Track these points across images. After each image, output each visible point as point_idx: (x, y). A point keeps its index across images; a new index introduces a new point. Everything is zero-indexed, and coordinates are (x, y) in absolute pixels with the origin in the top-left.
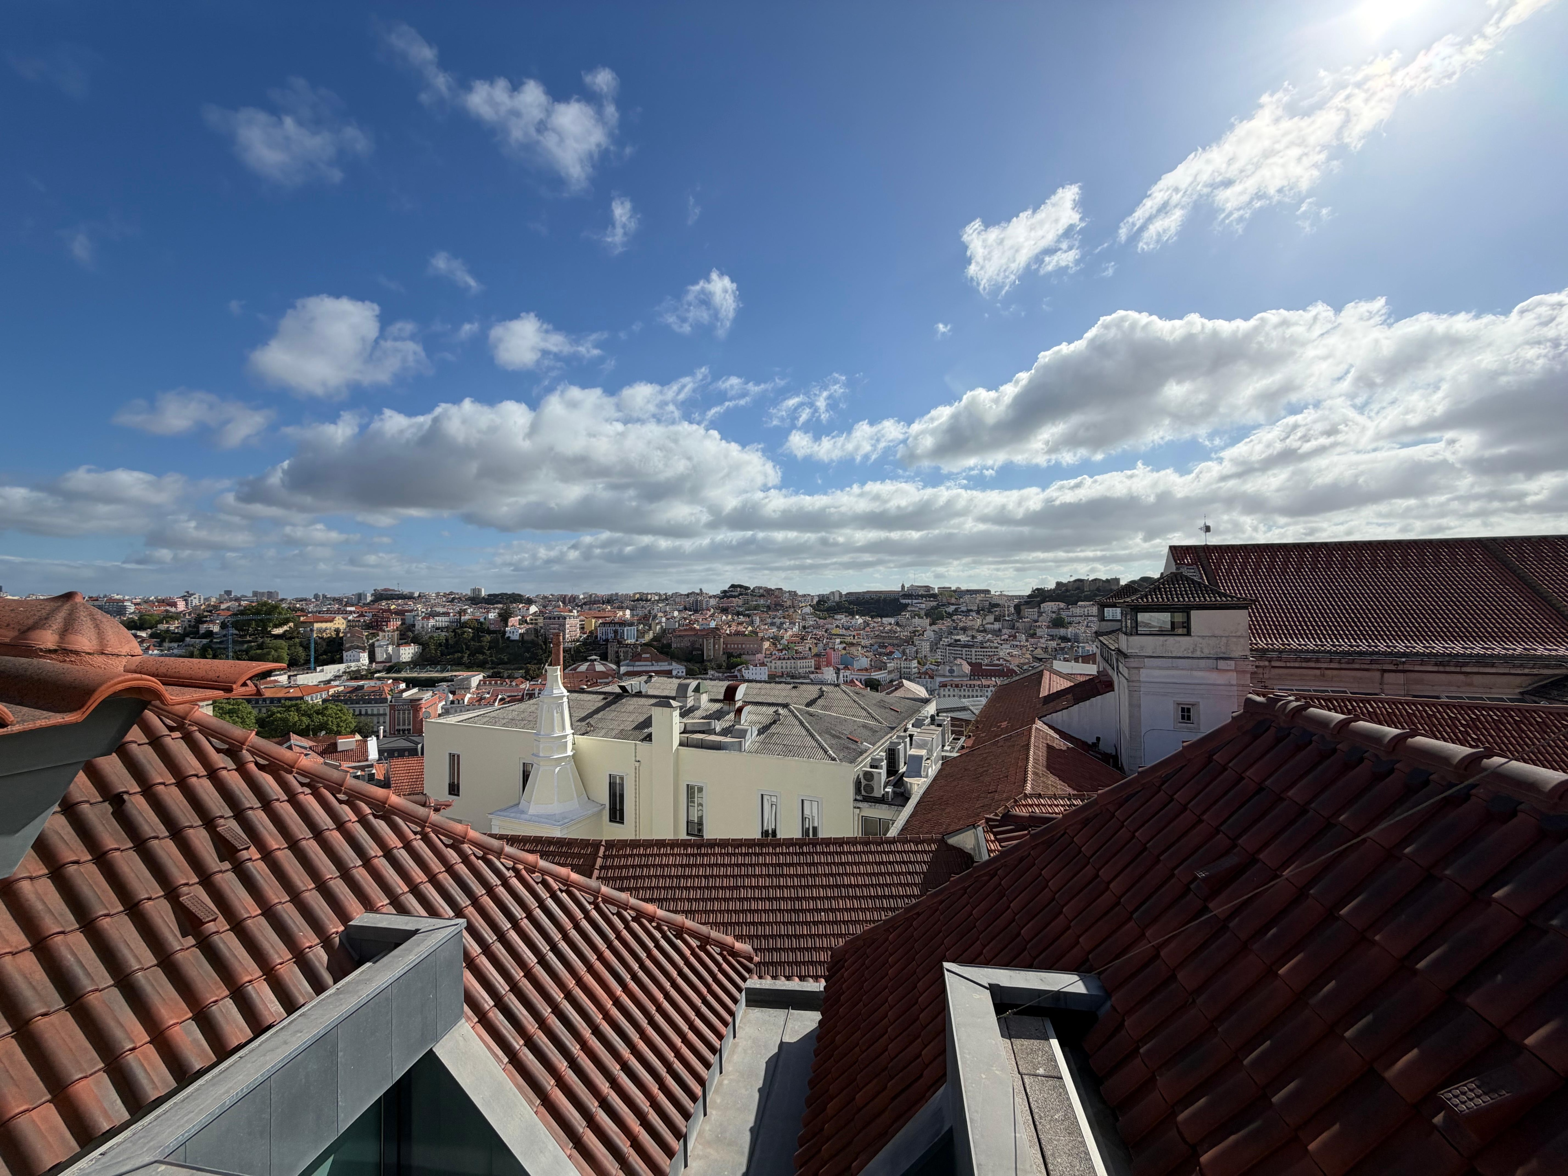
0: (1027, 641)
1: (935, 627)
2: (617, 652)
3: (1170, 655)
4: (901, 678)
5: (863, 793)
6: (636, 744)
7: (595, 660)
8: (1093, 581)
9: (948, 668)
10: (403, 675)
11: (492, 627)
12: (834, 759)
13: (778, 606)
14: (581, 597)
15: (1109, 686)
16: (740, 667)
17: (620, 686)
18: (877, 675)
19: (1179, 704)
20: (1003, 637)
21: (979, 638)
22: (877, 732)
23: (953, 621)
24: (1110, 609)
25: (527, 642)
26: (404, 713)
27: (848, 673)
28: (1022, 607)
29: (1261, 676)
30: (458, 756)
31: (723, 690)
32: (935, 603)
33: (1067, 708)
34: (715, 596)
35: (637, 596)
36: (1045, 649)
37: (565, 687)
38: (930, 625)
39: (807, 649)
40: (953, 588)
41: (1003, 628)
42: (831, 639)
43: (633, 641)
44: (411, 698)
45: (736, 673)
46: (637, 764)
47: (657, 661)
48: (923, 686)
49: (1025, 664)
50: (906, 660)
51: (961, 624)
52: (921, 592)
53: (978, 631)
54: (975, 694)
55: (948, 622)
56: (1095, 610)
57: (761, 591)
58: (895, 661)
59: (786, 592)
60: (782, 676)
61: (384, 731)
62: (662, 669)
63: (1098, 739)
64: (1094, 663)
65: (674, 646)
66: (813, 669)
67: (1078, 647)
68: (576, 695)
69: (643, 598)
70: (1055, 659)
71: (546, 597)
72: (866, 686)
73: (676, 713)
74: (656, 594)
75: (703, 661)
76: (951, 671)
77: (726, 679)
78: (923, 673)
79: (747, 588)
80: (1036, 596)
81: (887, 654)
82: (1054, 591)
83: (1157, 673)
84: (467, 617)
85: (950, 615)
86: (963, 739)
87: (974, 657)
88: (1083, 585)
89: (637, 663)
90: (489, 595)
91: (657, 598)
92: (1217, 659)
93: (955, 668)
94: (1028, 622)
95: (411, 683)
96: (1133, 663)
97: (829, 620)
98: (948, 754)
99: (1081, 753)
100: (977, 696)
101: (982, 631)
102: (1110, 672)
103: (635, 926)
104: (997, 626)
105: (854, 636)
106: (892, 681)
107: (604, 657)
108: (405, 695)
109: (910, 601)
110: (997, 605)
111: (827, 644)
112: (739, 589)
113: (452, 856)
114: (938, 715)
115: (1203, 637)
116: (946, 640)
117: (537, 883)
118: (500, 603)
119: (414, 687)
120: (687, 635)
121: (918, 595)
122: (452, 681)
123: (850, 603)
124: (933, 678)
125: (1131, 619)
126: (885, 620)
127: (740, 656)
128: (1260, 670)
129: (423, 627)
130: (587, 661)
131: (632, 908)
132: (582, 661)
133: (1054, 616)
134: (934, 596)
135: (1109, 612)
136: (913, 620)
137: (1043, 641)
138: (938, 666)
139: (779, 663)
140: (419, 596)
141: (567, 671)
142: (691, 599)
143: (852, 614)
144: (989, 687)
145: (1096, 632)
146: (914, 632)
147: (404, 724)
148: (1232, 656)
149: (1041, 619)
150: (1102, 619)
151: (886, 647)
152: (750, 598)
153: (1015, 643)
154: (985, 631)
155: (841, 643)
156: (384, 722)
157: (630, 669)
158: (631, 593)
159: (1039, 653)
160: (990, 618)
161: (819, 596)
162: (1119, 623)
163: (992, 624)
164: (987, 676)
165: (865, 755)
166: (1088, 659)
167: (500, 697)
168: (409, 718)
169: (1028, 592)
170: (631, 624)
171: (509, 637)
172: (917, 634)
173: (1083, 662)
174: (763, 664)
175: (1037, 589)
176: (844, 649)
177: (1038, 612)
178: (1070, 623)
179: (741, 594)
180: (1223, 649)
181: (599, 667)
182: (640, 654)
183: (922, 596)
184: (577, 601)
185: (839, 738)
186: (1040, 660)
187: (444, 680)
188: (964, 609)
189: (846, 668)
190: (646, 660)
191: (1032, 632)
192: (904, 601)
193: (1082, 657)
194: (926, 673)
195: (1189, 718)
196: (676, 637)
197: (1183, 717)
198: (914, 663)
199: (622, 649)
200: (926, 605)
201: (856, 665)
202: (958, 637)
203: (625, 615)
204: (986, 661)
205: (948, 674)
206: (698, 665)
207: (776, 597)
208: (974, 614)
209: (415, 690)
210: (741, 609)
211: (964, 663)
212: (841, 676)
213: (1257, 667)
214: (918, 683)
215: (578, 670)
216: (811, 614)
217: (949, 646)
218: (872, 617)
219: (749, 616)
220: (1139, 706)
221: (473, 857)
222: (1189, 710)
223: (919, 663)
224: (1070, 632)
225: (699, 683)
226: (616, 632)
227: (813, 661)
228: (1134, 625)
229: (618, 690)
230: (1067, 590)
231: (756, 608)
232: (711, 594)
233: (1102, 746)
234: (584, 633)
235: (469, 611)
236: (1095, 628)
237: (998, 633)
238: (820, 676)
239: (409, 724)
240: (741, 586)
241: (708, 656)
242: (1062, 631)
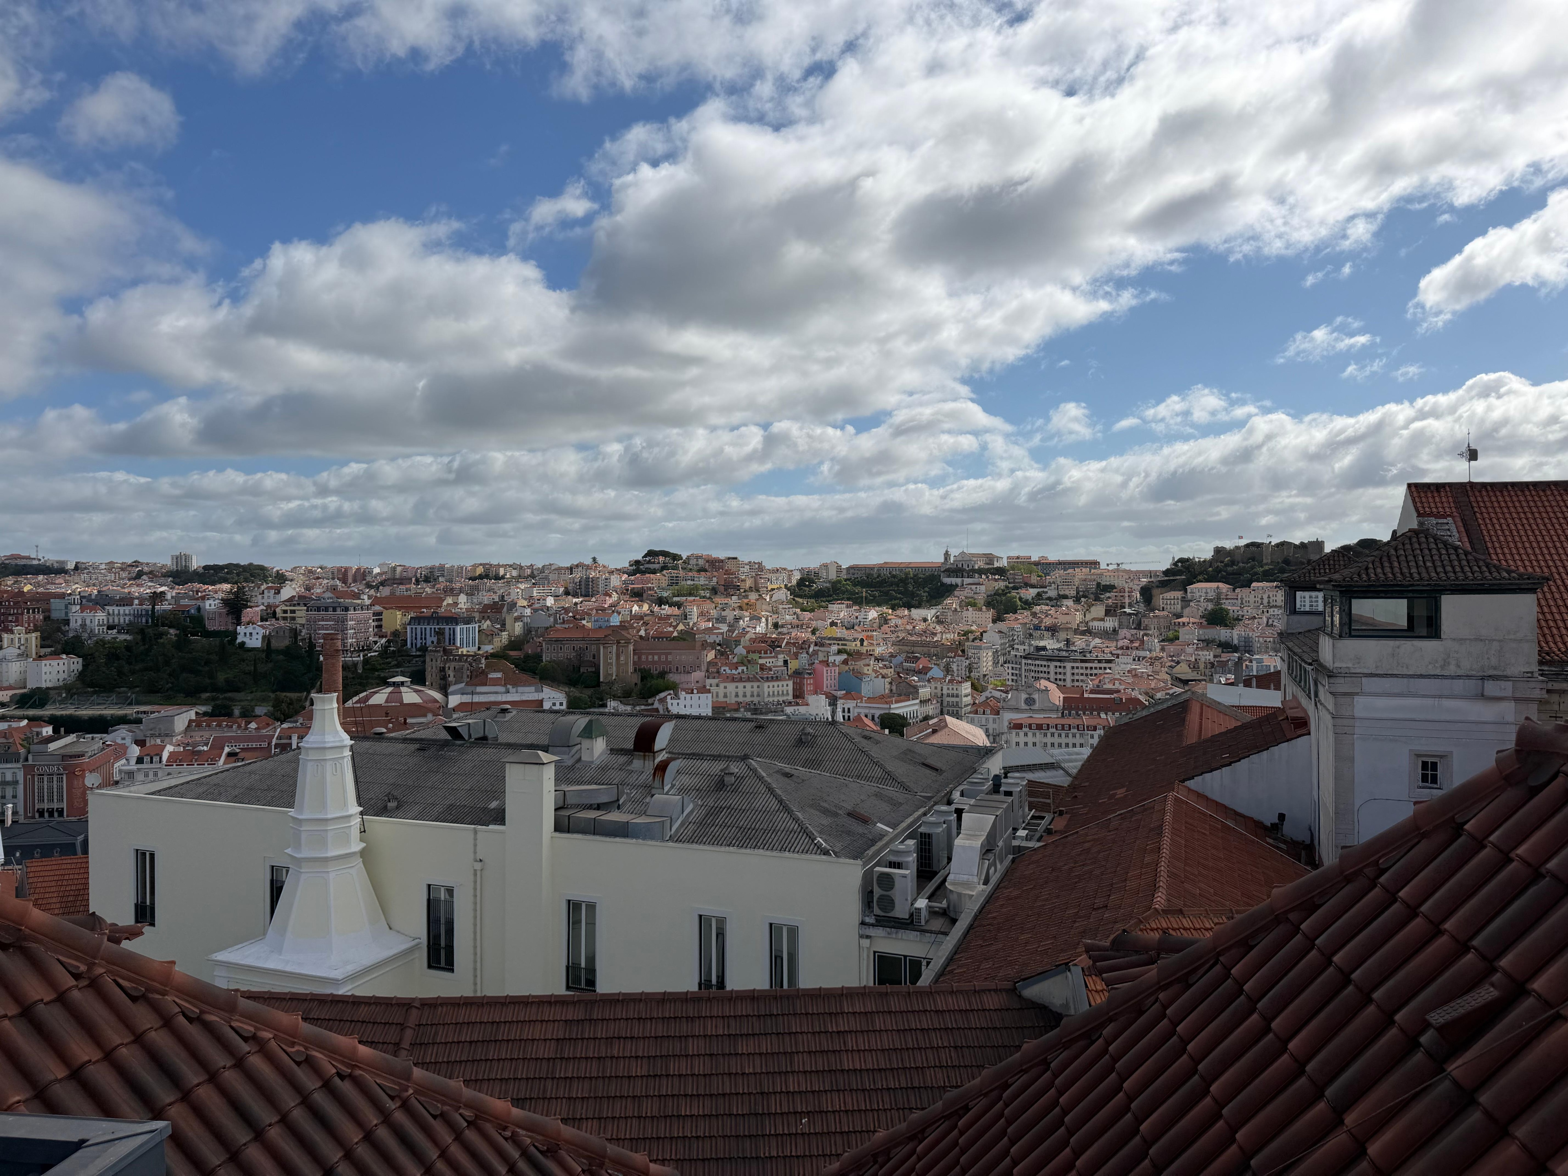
0: (1163, 649)
1: (1001, 626)
2: (443, 670)
3: (1405, 672)
4: (942, 713)
5: (877, 911)
6: (475, 832)
7: (402, 683)
8: (1277, 545)
9: (1024, 696)
10: (48, 711)
11: (211, 626)
12: (826, 853)
13: (730, 587)
14: (377, 570)
15: (1301, 725)
16: (662, 695)
17: (447, 728)
18: (902, 708)
19: (1418, 756)
20: (1120, 644)
21: (1079, 643)
22: (901, 804)
23: (1034, 615)
24: (1307, 594)
25: (278, 652)
26: (51, 781)
27: (851, 704)
28: (1155, 592)
29: (1556, 707)
30: (152, 856)
31: (632, 734)
32: (1002, 584)
33: (1230, 764)
34: (620, 571)
35: (480, 570)
36: (1194, 666)
37: (347, 731)
38: (994, 621)
39: (781, 663)
40: (1035, 558)
41: (1121, 625)
42: (822, 645)
43: (473, 650)
44: (62, 751)
45: (656, 705)
46: (478, 866)
47: (515, 685)
48: (981, 726)
49: (1158, 690)
50: (951, 681)
51: (1048, 621)
52: (980, 564)
53: (1076, 631)
54: (1071, 740)
55: (1024, 616)
56: (1279, 597)
57: (701, 562)
58: (933, 684)
59: (744, 564)
60: (737, 710)
61: (15, 813)
62: (525, 698)
63: (1282, 817)
64: (1278, 688)
65: (545, 658)
66: (790, 698)
67: (1251, 661)
68: (367, 744)
69: (489, 574)
70: (1211, 681)
71: (310, 572)
72: (883, 727)
73: (549, 773)
74: (513, 566)
75: (598, 684)
76: (1030, 701)
77: (640, 714)
78: (981, 704)
79: (676, 557)
80: (1180, 573)
81: (919, 672)
82: (1210, 563)
83: (1381, 702)
84: (166, 607)
85: (1028, 605)
86: (1048, 817)
87: (1069, 677)
88: (1261, 554)
89: (480, 689)
90: (206, 568)
91: (515, 573)
92: (1483, 678)
93: (1036, 696)
94: (1164, 617)
95: (63, 726)
96: (1342, 685)
97: (819, 613)
98: (1024, 844)
99: (1253, 841)
100: (1074, 745)
101: (1083, 633)
102: (1304, 701)
103: (471, 1135)
104: (1110, 623)
105: (862, 641)
106: (926, 718)
107: (419, 678)
108: (52, 746)
109: (958, 581)
110: (1110, 588)
111: (815, 653)
112: (661, 559)
113: (144, 1018)
114: (1006, 777)
115: (1461, 641)
116: (1021, 648)
117: (298, 1064)
118: (226, 581)
119: (68, 732)
120: (570, 640)
121: (974, 571)
122: (139, 721)
123: (856, 583)
124: (998, 713)
125: (1341, 612)
126: (917, 613)
127: (662, 674)
128: (1555, 698)
129: (83, 625)
130: (389, 685)
131: (468, 1106)
132: (378, 685)
133: (1210, 606)
134: (1000, 571)
135: (1305, 600)
136: (965, 613)
137: (1190, 649)
138: (1007, 692)
139: (731, 687)
140: (77, 568)
141: (349, 704)
142: (578, 575)
143: (858, 601)
144: (1095, 729)
145: (1281, 634)
146: (966, 633)
147: (51, 800)
148: (1508, 672)
149: (1187, 611)
150: (1292, 609)
151: (918, 659)
152: (681, 573)
153: (1142, 653)
154: (1088, 632)
155: (840, 652)
156: (14, 797)
157: (467, 699)
158: (468, 563)
159: (1183, 670)
160: (1098, 610)
161: (801, 570)
162: (1321, 618)
163: (1102, 620)
164: (1092, 710)
165: (880, 844)
166: (1268, 680)
167: (227, 750)
168: (60, 789)
169: (1166, 565)
170: (468, 621)
171: (243, 643)
172: (971, 636)
173: (1258, 687)
174: (703, 690)
175: (1181, 560)
176: (845, 662)
177: (1183, 599)
178: (1238, 619)
179: (664, 568)
180: (1494, 661)
181: (410, 696)
182: (484, 673)
183: (981, 572)
184: (368, 579)
185: (836, 815)
186: (1185, 682)
187: (123, 720)
188: (1052, 593)
189: (849, 696)
190: (495, 682)
191: (1171, 634)
192: (947, 580)
193: (1256, 676)
194: (985, 703)
195: (1434, 780)
196: (550, 641)
197: (1424, 778)
198: (966, 688)
199: (453, 665)
200: (987, 586)
201: (866, 689)
202: (1042, 644)
203: (456, 604)
204: (1091, 685)
205: (1023, 706)
206: (589, 692)
207: (728, 572)
208: (1070, 603)
209: (72, 738)
210: (665, 594)
211: (1052, 687)
212: (839, 710)
213: (1548, 691)
214: (972, 722)
215: (371, 702)
216: (789, 602)
217: (1025, 658)
218: (893, 609)
219: (679, 605)
220: (1352, 760)
221: (181, 1019)
222: (1434, 766)
223: (973, 686)
224: (1235, 635)
225: (590, 722)
226: (440, 633)
227: (791, 683)
228: (1346, 620)
229: (445, 735)
230: (1233, 563)
231: (691, 592)
232: (612, 567)
233: (1288, 829)
234: (381, 637)
235: (169, 596)
236: (1279, 625)
237: (1110, 635)
238: (802, 709)
239: (60, 800)
240: (665, 554)
241: (608, 675)
242: (1223, 634)
